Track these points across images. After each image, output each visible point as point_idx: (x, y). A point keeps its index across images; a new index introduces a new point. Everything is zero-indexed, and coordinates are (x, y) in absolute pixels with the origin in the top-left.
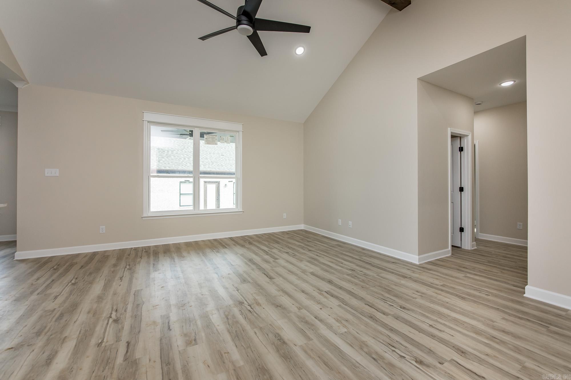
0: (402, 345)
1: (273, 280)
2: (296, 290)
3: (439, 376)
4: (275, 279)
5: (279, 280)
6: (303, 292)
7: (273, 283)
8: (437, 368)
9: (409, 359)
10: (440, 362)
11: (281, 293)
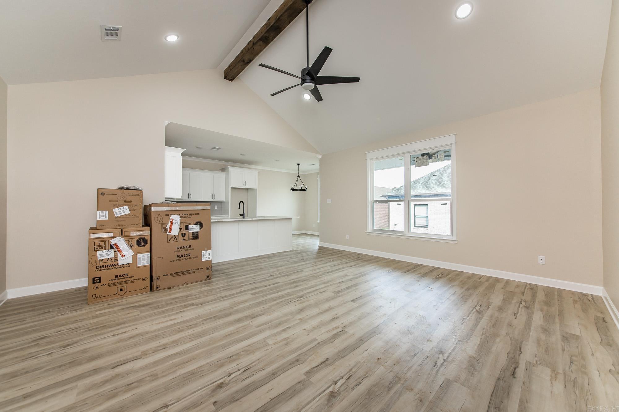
0: (247, 377)
3: (199, 396)
8: (209, 397)
9: (226, 379)
10: (217, 403)
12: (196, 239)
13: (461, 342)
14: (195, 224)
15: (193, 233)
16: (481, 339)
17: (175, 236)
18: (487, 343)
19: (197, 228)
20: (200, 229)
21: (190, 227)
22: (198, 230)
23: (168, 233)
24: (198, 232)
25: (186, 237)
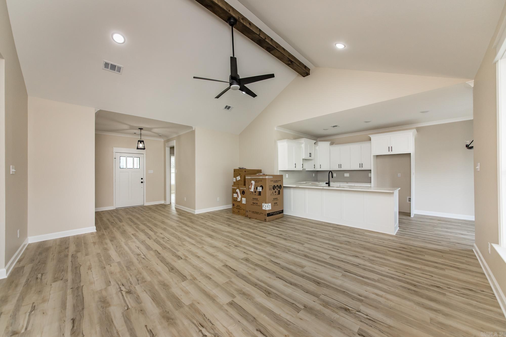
1: (224, 264)
2: (204, 258)
4: (222, 266)
5: (218, 265)
6: (199, 257)
7: (222, 261)
11: (215, 254)
12: (260, 195)
13: (126, 308)
14: (260, 187)
15: (259, 191)
16: (115, 328)
17: (252, 192)
18: (107, 329)
19: (260, 189)
20: (262, 190)
21: (258, 188)
22: (261, 190)
23: (250, 190)
24: (261, 191)
25: (256, 194)
